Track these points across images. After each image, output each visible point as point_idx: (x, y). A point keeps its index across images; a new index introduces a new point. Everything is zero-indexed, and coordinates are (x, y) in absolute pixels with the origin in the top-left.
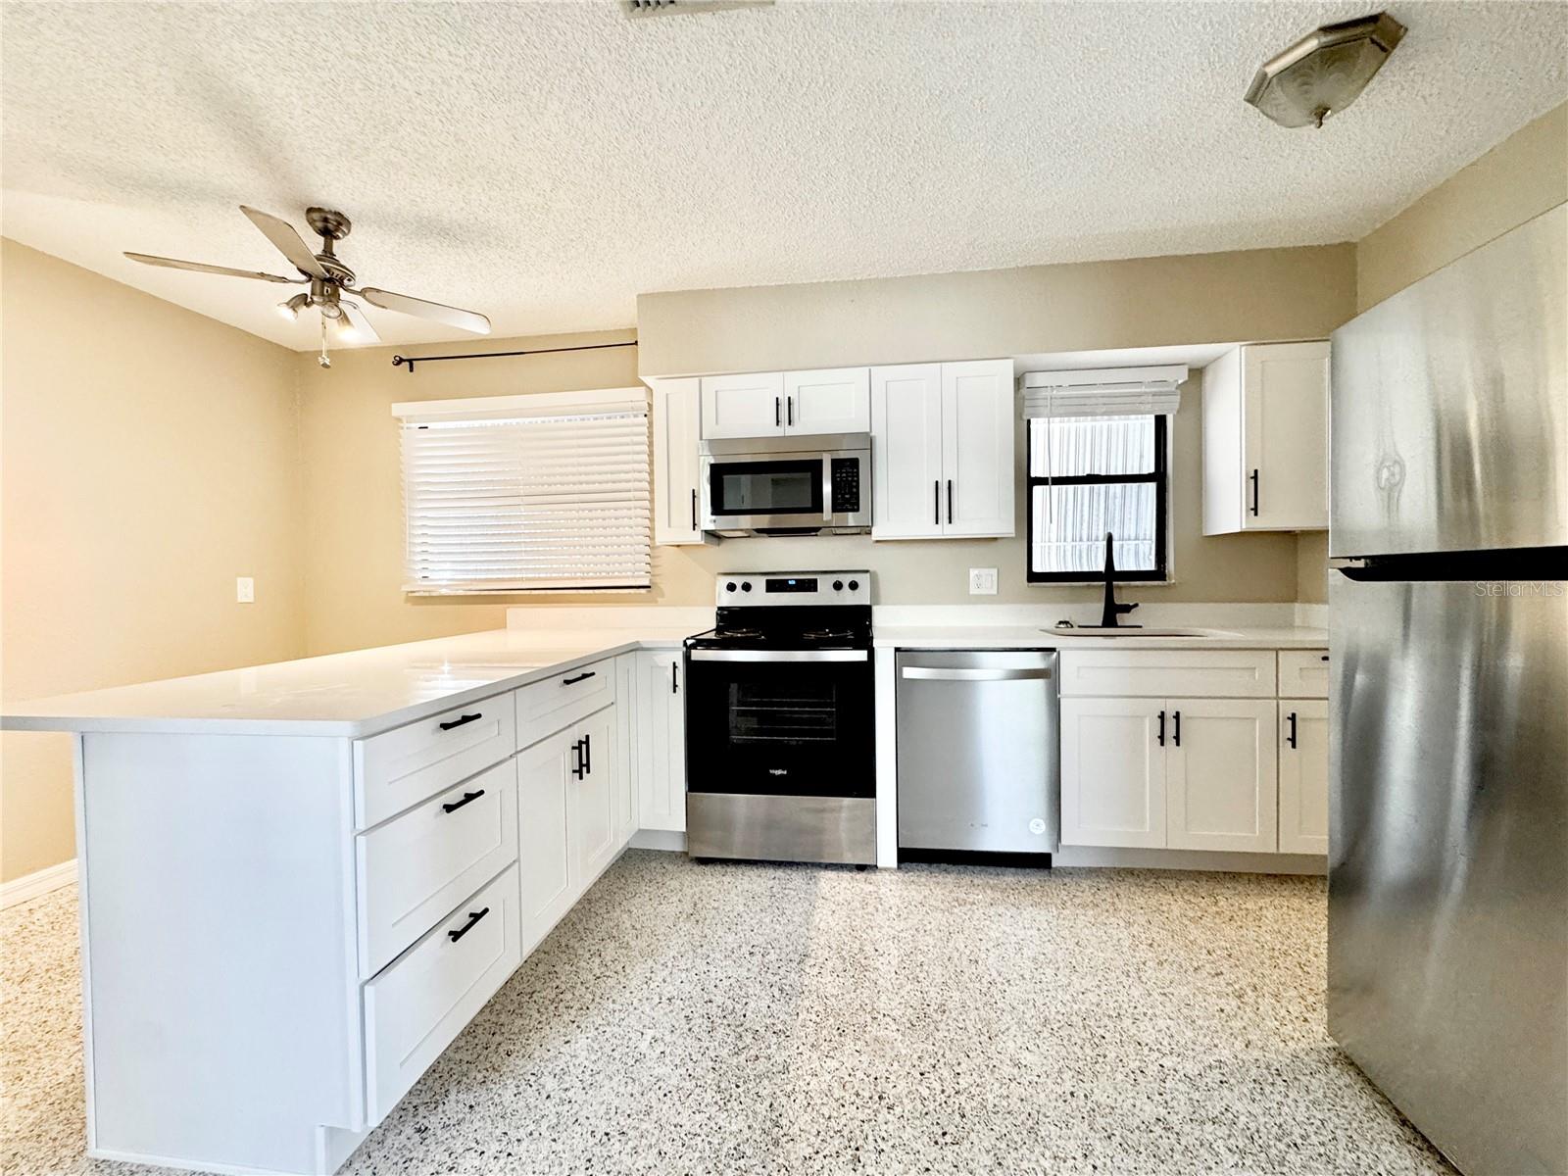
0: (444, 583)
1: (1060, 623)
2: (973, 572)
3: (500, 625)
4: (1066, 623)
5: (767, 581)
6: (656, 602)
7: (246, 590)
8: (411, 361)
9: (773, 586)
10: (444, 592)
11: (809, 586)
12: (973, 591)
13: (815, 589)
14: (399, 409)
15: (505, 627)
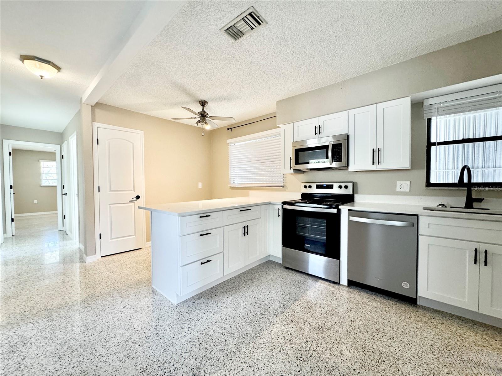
0: (237, 184)
1: (440, 205)
2: (398, 183)
3: (248, 195)
4: (442, 205)
5: (317, 185)
6: (286, 190)
7: (200, 185)
8: (231, 129)
9: (318, 187)
10: (237, 186)
11: (331, 187)
12: (398, 189)
13: (332, 188)
14: (228, 141)
15: (249, 196)
